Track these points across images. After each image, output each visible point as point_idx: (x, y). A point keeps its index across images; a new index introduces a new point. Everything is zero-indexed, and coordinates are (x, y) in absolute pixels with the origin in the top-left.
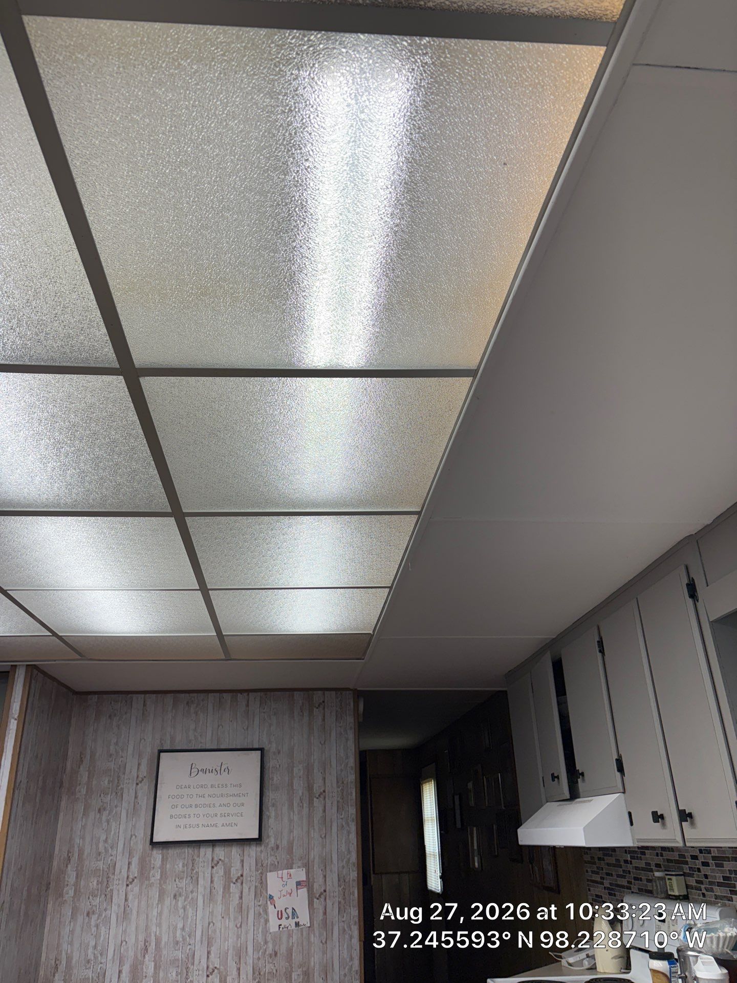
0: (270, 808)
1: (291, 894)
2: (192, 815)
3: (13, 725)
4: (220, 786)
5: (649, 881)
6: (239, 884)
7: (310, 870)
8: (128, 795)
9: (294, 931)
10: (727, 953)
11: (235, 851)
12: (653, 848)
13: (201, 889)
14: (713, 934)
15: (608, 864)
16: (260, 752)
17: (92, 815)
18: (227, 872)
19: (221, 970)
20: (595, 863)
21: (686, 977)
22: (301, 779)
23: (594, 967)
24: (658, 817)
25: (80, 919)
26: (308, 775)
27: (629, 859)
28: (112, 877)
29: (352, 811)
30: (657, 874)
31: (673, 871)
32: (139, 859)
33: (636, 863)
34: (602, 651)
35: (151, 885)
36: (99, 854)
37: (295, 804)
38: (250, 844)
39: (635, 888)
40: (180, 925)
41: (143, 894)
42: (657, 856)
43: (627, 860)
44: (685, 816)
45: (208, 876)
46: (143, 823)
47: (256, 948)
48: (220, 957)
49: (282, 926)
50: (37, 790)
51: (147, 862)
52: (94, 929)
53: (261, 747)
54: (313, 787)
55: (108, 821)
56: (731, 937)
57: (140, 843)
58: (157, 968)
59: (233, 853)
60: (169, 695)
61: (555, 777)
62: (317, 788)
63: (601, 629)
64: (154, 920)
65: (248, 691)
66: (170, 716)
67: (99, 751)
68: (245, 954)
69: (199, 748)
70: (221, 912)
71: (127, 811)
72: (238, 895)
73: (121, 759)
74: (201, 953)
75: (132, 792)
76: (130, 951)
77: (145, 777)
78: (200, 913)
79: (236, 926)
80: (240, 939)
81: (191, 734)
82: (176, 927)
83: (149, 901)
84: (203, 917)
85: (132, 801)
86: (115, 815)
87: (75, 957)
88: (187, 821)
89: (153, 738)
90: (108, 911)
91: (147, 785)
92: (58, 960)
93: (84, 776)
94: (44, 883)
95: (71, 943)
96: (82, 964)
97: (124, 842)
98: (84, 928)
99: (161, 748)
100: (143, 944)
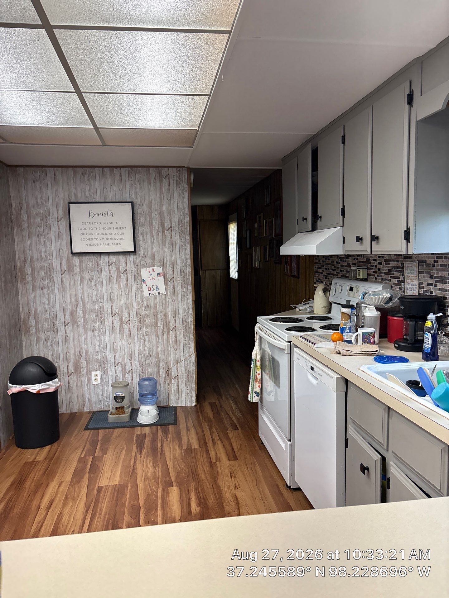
0: (140, 236)
1: (154, 279)
2: (94, 239)
4: (109, 223)
5: (348, 272)
6: (125, 274)
7: (165, 268)
8: (54, 228)
9: (158, 296)
10: (382, 305)
11: (121, 258)
12: (353, 255)
13: (104, 277)
14: (377, 296)
15: (327, 264)
16: (131, 204)
17: (34, 238)
18: (118, 268)
19: (119, 314)
20: (320, 264)
21: (359, 315)
22: (157, 220)
23: (312, 311)
24: (359, 239)
25: (38, 291)
26: (161, 218)
27: (339, 261)
28: (52, 270)
29: (188, 238)
30: (353, 268)
31: (362, 267)
32: (66, 261)
33: (342, 263)
34: (344, 143)
35: (75, 274)
36: (43, 258)
37: (154, 234)
38: (129, 255)
39: (339, 275)
40: (94, 293)
41: (71, 279)
42: (355, 259)
43: (338, 262)
44: (374, 238)
45: (107, 270)
46: (65, 243)
47: (138, 303)
48: (118, 308)
49: (151, 294)
51: (71, 263)
52: (47, 296)
53: (132, 201)
54: (164, 224)
55: (44, 241)
56: (386, 298)
57: (66, 254)
58: (84, 313)
60: (70, 169)
61: (304, 219)
62: (167, 225)
63: (346, 128)
64: (80, 291)
65: (121, 167)
66: (72, 182)
67: (31, 203)
68: (131, 306)
69: (93, 201)
70: (116, 288)
71: (55, 236)
72: (125, 280)
73: (46, 207)
74: (107, 306)
75: (56, 226)
76: (68, 305)
77: (62, 218)
78: (105, 288)
79: (126, 294)
80: (128, 300)
81: (87, 193)
82: (92, 295)
83: (75, 282)
84: (107, 290)
85: (57, 231)
86: (48, 238)
87: (39, 309)
88: (91, 242)
89: (64, 195)
90: (53, 287)
91: (64, 222)
92: (30, 310)
93: (25, 217)
94: (13, 273)
95: (35, 302)
96: (44, 312)
97: (56, 252)
98: (41, 295)
99: (69, 201)
100: (75, 302)
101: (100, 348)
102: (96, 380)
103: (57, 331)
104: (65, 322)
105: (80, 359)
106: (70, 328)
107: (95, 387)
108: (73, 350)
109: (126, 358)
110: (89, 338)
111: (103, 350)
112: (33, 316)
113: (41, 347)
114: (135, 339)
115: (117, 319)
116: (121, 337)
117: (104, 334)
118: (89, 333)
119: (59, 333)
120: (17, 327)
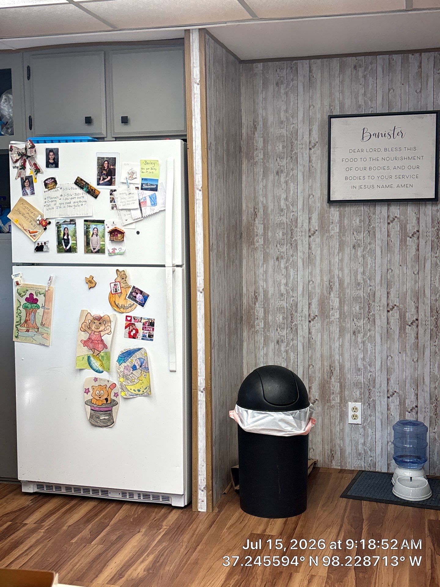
2: (367, 177)
4: (394, 149)
6: (415, 238)
8: (303, 160)
11: (410, 210)
13: (378, 242)
16: (436, 114)
17: (271, 177)
18: (403, 228)
19: (400, 307)
25: (271, 262)
28: (296, 229)
32: (318, 215)
35: (331, 237)
36: (282, 210)
38: (425, 204)
40: (361, 270)
41: (325, 245)
45: (384, 230)
46: (319, 185)
48: (399, 297)
50: (223, 153)
51: (326, 218)
52: (284, 271)
53: (436, 110)
55: (286, 182)
57: (319, 202)
58: (342, 302)
59: (408, 212)
64: (337, 264)
66: (337, 81)
67: (271, 118)
68: (422, 295)
69: (370, 113)
70: (398, 261)
71: (303, 173)
72: (414, 248)
73: (292, 126)
74: (381, 293)
75: (306, 156)
76: (317, 289)
77: (317, 142)
78: (378, 261)
79: (414, 273)
80: (417, 284)
81: (360, 98)
82: (356, 272)
83: (331, 249)
84: (382, 265)
85: (307, 165)
86: (292, 177)
87: (271, 291)
88: (362, 182)
89: (322, 104)
90: (294, 257)
91: (320, 149)
92: (257, 293)
93: (259, 142)
94: (238, 232)
95: (266, 281)
96: (278, 296)
97: (303, 200)
98: (275, 270)
99: (331, 114)
100: (328, 283)
101: (365, 363)
102: (355, 417)
103: (297, 329)
104: (309, 315)
105: (330, 378)
106: (317, 325)
107: (353, 428)
108: (320, 363)
109: (408, 385)
110: (347, 344)
111: (369, 367)
112: (261, 302)
113: (271, 354)
114: (426, 354)
115: (397, 316)
116: (402, 347)
117: (372, 339)
118: (348, 336)
119: (300, 332)
120: (239, 317)
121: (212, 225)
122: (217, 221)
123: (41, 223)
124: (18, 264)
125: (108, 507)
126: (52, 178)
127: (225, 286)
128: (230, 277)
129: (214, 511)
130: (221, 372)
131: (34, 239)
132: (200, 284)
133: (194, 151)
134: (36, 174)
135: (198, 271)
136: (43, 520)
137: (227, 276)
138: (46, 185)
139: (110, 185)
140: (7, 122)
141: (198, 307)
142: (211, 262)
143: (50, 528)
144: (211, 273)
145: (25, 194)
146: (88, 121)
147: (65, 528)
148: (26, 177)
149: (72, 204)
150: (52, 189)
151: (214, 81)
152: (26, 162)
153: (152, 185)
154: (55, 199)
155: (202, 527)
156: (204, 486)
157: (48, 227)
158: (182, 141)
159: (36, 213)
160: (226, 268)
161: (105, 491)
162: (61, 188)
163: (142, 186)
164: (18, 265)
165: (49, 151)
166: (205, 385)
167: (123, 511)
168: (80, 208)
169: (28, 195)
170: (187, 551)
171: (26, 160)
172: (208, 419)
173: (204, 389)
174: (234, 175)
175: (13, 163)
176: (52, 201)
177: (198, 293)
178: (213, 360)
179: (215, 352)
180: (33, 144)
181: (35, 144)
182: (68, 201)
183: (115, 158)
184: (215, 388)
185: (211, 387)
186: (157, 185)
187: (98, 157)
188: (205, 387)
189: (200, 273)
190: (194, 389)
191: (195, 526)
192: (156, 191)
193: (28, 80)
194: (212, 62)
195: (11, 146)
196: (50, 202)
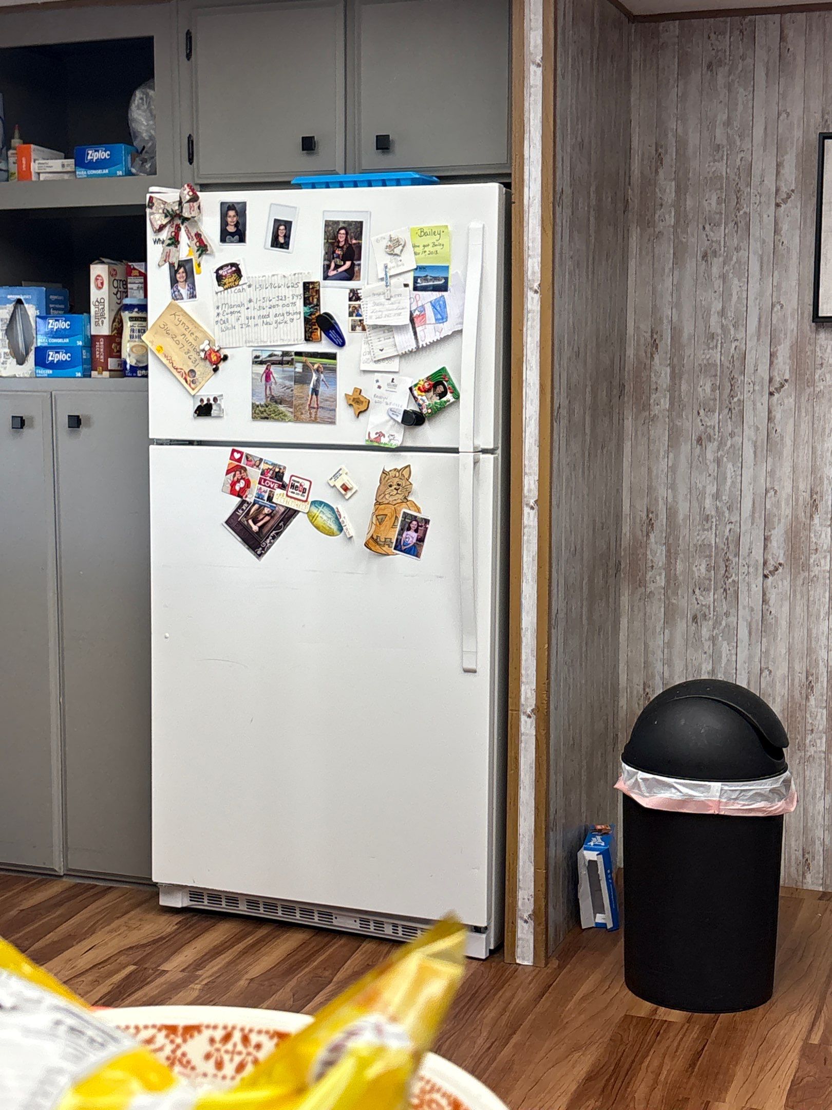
3: (535, 77)
8: (761, 230)
17: (690, 265)
25: (685, 448)
28: (741, 378)
32: (791, 347)
36: (712, 336)
41: (803, 411)
46: (794, 283)
50: (589, 212)
51: (809, 354)
52: (713, 467)
55: (724, 277)
57: (793, 321)
67: (693, 139)
71: (761, 257)
73: (740, 156)
75: (769, 221)
76: (784, 506)
77: (793, 191)
83: (816, 422)
85: (770, 238)
86: (737, 265)
87: (683, 508)
89: (806, 109)
90: (736, 438)
91: (799, 207)
92: (652, 513)
93: (668, 190)
94: (616, 383)
95: (673, 487)
96: (696, 522)
97: (760, 314)
98: (694, 464)
99: (825, 131)
100: (807, 495)
103: (736, 592)
104: (765, 563)
105: (807, 698)
106: (780, 585)
108: (785, 665)
112: (662, 532)
113: (679, 641)
119: (743, 599)
120: (611, 564)
121: (560, 364)
122: (570, 359)
123: (207, 358)
124: (161, 442)
125: (331, 946)
126: (232, 265)
127: (583, 496)
128: (595, 477)
129: (549, 965)
130: (571, 676)
131: (193, 389)
132: (530, 491)
133: (526, 208)
134: (200, 256)
135: (526, 462)
136: (199, 965)
137: (589, 475)
138: (219, 278)
139: (350, 279)
140: (144, 147)
141: (525, 538)
142: (556, 445)
143: (213, 982)
144: (555, 465)
145: (176, 296)
146: (308, 144)
147: (243, 983)
148: (179, 261)
149: (271, 319)
150: (231, 287)
151: (574, 59)
152: (180, 228)
153: (435, 279)
154: (238, 309)
155: (523, 996)
156: (530, 912)
157: (222, 366)
158: (502, 186)
159: (199, 335)
160: (587, 458)
161: (327, 911)
162: (250, 286)
163: (415, 282)
164: (162, 444)
165: (226, 208)
166: (534, 702)
167: (363, 954)
168: (289, 328)
169: (182, 299)
170: (488, 1045)
171: (181, 226)
172: (540, 773)
173: (533, 710)
174: (610, 261)
175: (155, 232)
176: (232, 313)
177: (526, 510)
178: (554, 651)
179: (558, 634)
180: (195, 193)
181: (199, 194)
182: (263, 312)
183: (361, 223)
184: (556, 709)
185: (548, 707)
186: (446, 279)
187: (326, 221)
188: (536, 705)
189: (530, 467)
190: (512, 710)
191: (508, 994)
192: (446, 290)
193: (188, 59)
194: (569, 18)
195: (151, 198)
196: (227, 314)
